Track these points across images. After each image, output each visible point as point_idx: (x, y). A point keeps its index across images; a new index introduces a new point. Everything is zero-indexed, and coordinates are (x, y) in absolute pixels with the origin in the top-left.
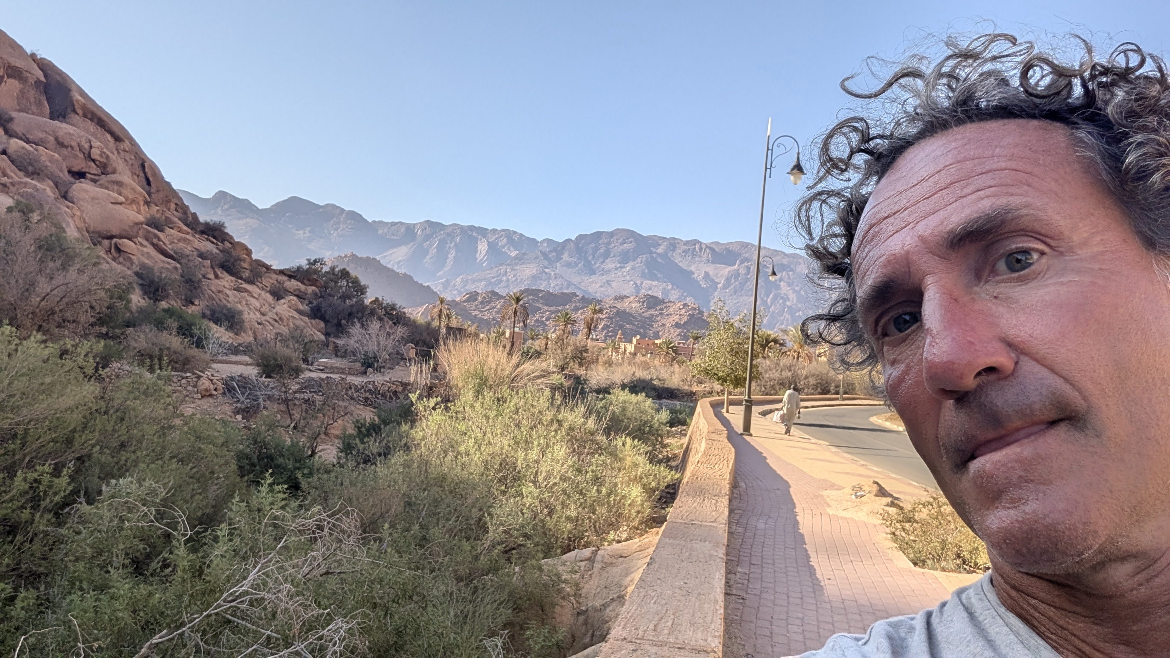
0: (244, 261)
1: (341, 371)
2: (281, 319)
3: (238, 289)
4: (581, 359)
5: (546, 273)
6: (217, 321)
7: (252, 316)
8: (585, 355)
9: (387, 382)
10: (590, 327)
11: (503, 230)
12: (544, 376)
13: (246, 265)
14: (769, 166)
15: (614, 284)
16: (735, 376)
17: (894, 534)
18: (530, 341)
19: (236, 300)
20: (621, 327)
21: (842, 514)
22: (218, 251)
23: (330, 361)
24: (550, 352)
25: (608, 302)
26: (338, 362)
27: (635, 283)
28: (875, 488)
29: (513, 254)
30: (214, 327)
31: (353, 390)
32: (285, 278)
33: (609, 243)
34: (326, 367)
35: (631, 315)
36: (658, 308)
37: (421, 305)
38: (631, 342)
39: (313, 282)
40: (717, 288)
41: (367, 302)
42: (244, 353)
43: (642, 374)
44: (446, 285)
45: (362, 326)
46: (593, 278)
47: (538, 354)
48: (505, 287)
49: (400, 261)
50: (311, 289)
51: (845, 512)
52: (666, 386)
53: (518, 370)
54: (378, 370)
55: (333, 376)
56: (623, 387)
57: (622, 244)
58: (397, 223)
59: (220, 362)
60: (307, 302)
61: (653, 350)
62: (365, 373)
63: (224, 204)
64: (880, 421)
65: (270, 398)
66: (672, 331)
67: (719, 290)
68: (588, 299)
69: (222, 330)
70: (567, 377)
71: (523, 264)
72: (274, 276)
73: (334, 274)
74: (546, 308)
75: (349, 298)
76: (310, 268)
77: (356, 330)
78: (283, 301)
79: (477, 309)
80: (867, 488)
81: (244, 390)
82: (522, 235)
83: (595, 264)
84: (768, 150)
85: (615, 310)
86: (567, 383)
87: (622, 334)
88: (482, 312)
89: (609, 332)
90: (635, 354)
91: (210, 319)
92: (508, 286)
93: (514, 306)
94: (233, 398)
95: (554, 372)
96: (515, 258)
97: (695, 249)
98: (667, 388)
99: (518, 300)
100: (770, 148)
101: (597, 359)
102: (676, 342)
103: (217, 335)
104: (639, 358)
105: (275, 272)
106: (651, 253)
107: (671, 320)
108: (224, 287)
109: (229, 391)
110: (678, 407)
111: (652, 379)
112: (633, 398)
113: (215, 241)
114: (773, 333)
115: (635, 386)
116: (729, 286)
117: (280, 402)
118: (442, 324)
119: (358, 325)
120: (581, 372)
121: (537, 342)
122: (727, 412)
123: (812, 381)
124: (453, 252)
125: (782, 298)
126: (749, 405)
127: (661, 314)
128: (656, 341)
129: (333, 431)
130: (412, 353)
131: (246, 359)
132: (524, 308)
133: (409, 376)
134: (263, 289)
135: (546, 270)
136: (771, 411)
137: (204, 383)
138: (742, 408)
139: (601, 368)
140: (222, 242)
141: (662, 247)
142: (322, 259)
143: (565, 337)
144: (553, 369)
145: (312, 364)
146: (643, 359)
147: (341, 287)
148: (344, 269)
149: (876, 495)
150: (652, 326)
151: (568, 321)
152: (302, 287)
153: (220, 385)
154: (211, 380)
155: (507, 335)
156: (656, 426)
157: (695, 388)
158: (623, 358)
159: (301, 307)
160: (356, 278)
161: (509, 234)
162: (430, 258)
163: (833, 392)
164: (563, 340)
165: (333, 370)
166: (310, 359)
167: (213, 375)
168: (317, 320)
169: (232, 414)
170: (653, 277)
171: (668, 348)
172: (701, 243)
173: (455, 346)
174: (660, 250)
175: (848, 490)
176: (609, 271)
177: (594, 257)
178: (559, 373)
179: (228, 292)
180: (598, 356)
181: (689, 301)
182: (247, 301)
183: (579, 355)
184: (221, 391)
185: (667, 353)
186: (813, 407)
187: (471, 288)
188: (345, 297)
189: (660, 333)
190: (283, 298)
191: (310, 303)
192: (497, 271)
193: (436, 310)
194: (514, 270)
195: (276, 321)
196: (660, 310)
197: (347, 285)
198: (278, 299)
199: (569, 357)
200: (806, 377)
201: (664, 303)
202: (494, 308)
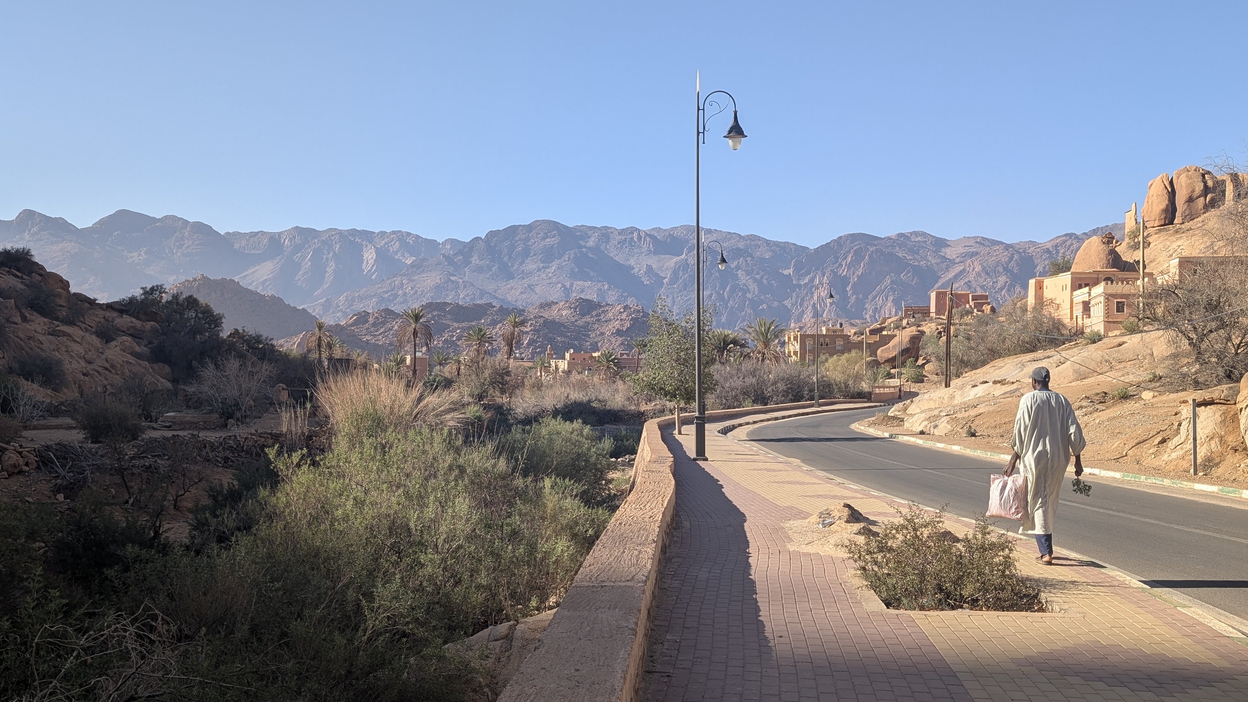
0: (59, 296)
1: (192, 425)
2: (113, 366)
3: (54, 333)
4: (502, 384)
5: (453, 282)
6: (29, 376)
7: (75, 365)
8: (508, 378)
9: (252, 434)
10: (512, 342)
11: (394, 232)
12: (455, 410)
13: (62, 302)
14: (701, 130)
15: (538, 289)
16: (686, 389)
17: (864, 569)
18: (438, 367)
19: (52, 347)
20: (551, 341)
21: (805, 549)
22: (23, 287)
23: (178, 414)
24: (462, 378)
25: (532, 311)
26: (190, 415)
27: (564, 286)
28: (846, 512)
29: (409, 262)
30: (23, 382)
31: (208, 449)
32: (115, 314)
33: (528, 239)
34: (174, 423)
35: (562, 325)
36: (594, 313)
37: (296, 334)
38: (563, 358)
39: (152, 316)
40: (663, 283)
41: (225, 334)
42: (66, 413)
43: (577, 396)
44: (327, 306)
45: (217, 366)
46: (512, 283)
47: (448, 383)
48: (401, 303)
49: (265, 281)
50: (149, 325)
51: (809, 547)
52: (607, 407)
53: (421, 404)
54: (241, 420)
55: (181, 433)
56: (556, 413)
57: (543, 239)
58: (258, 233)
59: (35, 428)
60: (145, 342)
61: (590, 365)
62: (226, 425)
63: (33, 227)
64: (863, 428)
65: (99, 468)
66: (613, 340)
67: (665, 286)
68: (507, 310)
69: (35, 386)
70: (486, 407)
71: (423, 272)
72: (100, 313)
73: (178, 304)
74: (456, 325)
75: (200, 333)
76: (146, 298)
77: (209, 372)
78: (113, 343)
79: (368, 332)
80: (836, 514)
81: (64, 462)
82: (418, 237)
83: (513, 266)
84: (699, 109)
85: (542, 320)
86: (487, 416)
87: (551, 349)
88: (375, 336)
89: (536, 348)
90: (568, 373)
91: (19, 375)
92: (406, 301)
93: (413, 326)
94: (50, 472)
95: (469, 404)
96: (413, 265)
97: (632, 238)
98: (609, 411)
99: (417, 317)
100: (701, 107)
101: (523, 382)
102: (618, 352)
103: (29, 393)
104: (575, 377)
105: (101, 306)
106: (580, 247)
107: (610, 327)
108: (35, 331)
109: (45, 465)
110: (624, 432)
111: (589, 401)
112: (568, 426)
113: (19, 274)
114: (731, 333)
115: (570, 412)
116: (677, 279)
117: (113, 472)
118: (324, 356)
119: (211, 366)
120: (503, 400)
121: (447, 368)
122: (680, 433)
123: (781, 386)
124: (332, 264)
125: (741, 290)
126: (701, 424)
127: (598, 320)
128: (594, 355)
129: (185, 504)
130: (284, 396)
131: (68, 421)
132: (426, 327)
133: (280, 424)
134: (87, 330)
135: (453, 278)
136: (734, 427)
137: (11, 457)
138: (693, 427)
139: (527, 393)
140: (29, 274)
141: (593, 239)
142: (162, 288)
143: (480, 359)
144: (466, 399)
145: (156, 421)
146: (579, 377)
147: (189, 320)
148: (191, 297)
149: (847, 522)
150: (588, 336)
151: (482, 338)
152: (138, 323)
153: (32, 458)
154: (20, 453)
155: (408, 362)
156: (593, 459)
157: (643, 408)
158: (554, 378)
159: (138, 349)
160: (207, 306)
161: (402, 237)
162: (304, 274)
163: (807, 397)
164: (478, 363)
165: (184, 425)
166: (153, 414)
167: (21, 446)
168: (160, 364)
169: (51, 494)
170: (585, 277)
171: (608, 361)
172: (639, 230)
173: (336, 382)
174: (591, 243)
175: (814, 519)
176: (530, 273)
177: (510, 258)
178: (476, 403)
179: (41, 338)
180: (523, 378)
181: (631, 302)
182: (67, 347)
183: (499, 379)
184: (35, 465)
185: (608, 367)
186: (783, 417)
187: (359, 307)
188: (194, 332)
189: (599, 344)
190: (113, 339)
191: (150, 343)
192: (390, 284)
193: (314, 338)
194: (413, 281)
195: (106, 369)
196: (596, 316)
197: (196, 316)
198: (107, 342)
199: (487, 383)
200: (775, 383)
201: (601, 307)
202: (390, 329)
